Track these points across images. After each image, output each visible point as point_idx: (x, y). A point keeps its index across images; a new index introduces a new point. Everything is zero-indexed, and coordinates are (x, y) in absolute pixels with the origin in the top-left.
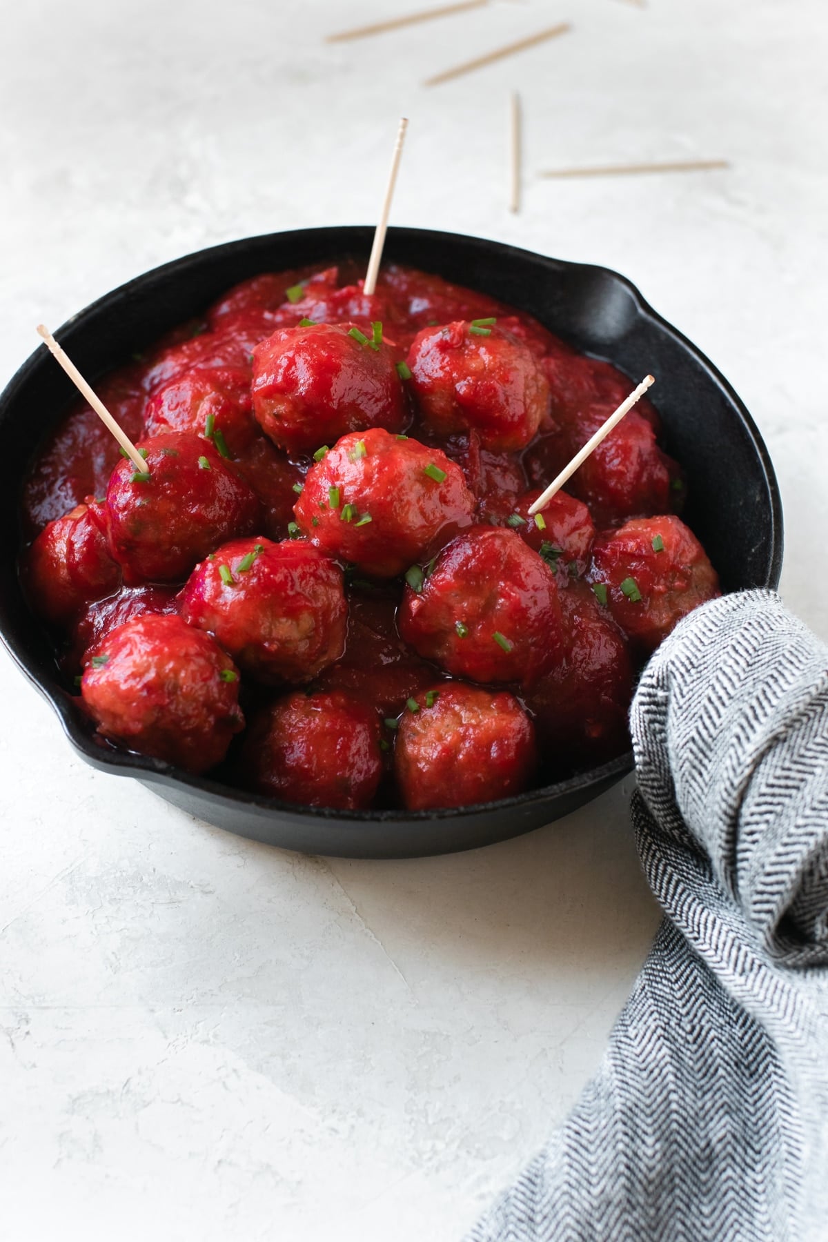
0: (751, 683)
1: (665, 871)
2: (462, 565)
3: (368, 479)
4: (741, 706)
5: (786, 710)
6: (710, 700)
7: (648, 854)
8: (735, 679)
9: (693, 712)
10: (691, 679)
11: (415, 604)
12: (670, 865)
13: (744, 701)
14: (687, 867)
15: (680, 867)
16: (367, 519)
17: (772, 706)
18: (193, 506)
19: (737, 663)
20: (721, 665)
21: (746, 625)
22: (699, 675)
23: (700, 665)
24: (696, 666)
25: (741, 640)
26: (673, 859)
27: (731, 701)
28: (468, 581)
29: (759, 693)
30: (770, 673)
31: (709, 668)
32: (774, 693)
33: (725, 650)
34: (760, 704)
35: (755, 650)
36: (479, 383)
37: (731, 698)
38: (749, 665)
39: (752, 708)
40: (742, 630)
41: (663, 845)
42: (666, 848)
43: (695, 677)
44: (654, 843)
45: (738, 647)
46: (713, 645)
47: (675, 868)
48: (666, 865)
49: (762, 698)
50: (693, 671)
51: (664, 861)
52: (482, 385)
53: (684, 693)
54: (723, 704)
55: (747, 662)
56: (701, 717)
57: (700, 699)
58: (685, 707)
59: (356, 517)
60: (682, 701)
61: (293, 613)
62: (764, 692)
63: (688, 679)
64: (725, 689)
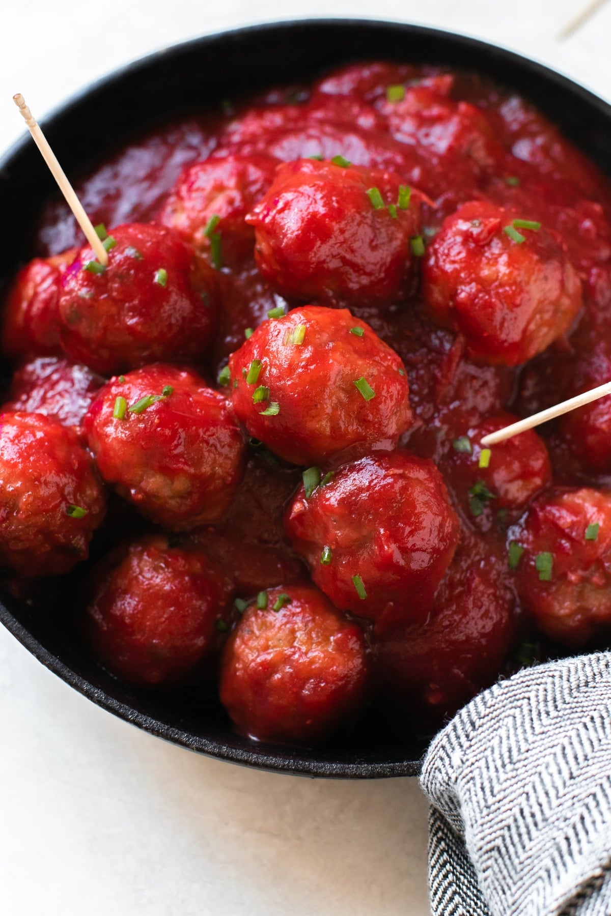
0: (570, 803)
1: (451, 899)
2: (352, 494)
3: (291, 368)
4: (555, 833)
5: (602, 849)
6: (522, 811)
7: (440, 871)
8: (552, 793)
9: (501, 817)
10: (506, 776)
11: (297, 507)
12: (459, 894)
13: (559, 829)
14: (476, 904)
15: (468, 900)
16: (274, 410)
17: (589, 842)
18: (133, 317)
19: (560, 772)
20: (542, 769)
21: (587, 720)
22: (514, 773)
23: (519, 761)
24: (514, 761)
25: (575, 740)
26: (464, 888)
27: (545, 824)
28: (351, 513)
29: (576, 819)
30: (592, 791)
31: (529, 767)
32: (594, 822)
33: (553, 750)
34: (577, 835)
35: (586, 759)
36: (481, 295)
37: (545, 820)
38: (572, 777)
39: (567, 839)
40: (580, 726)
41: (458, 868)
42: (461, 874)
43: (510, 775)
44: (450, 862)
45: (568, 750)
46: (543, 736)
47: (464, 900)
48: (455, 893)
49: (579, 827)
50: (509, 767)
51: (454, 887)
52: (482, 298)
53: (495, 791)
54: (536, 824)
55: (571, 773)
56: (509, 827)
57: (511, 805)
58: (493, 808)
59: (265, 404)
60: (491, 800)
61: (169, 472)
62: (582, 818)
63: (503, 777)
64: (540, 805)
